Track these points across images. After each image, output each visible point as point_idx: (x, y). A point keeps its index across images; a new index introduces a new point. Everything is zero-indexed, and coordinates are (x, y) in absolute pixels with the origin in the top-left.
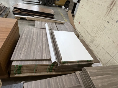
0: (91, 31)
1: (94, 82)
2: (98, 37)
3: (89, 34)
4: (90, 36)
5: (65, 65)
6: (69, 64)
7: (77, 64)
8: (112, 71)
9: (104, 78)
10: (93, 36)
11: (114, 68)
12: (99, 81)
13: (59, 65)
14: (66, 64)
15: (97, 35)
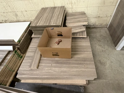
0: (4, 8)
1: (40, 25)
2: (14, 8)
3: (7, 12)
4: (9, 14)
5: (21, 42)
6: (23, 39)
7: (26, 33)
8: (41, 14)
9: (41, 20)
10: (11, 11)
11: (41, 12)
12: (41, 23)
13: (19, 47)
14: (22, 40)
15: (12, 7)
